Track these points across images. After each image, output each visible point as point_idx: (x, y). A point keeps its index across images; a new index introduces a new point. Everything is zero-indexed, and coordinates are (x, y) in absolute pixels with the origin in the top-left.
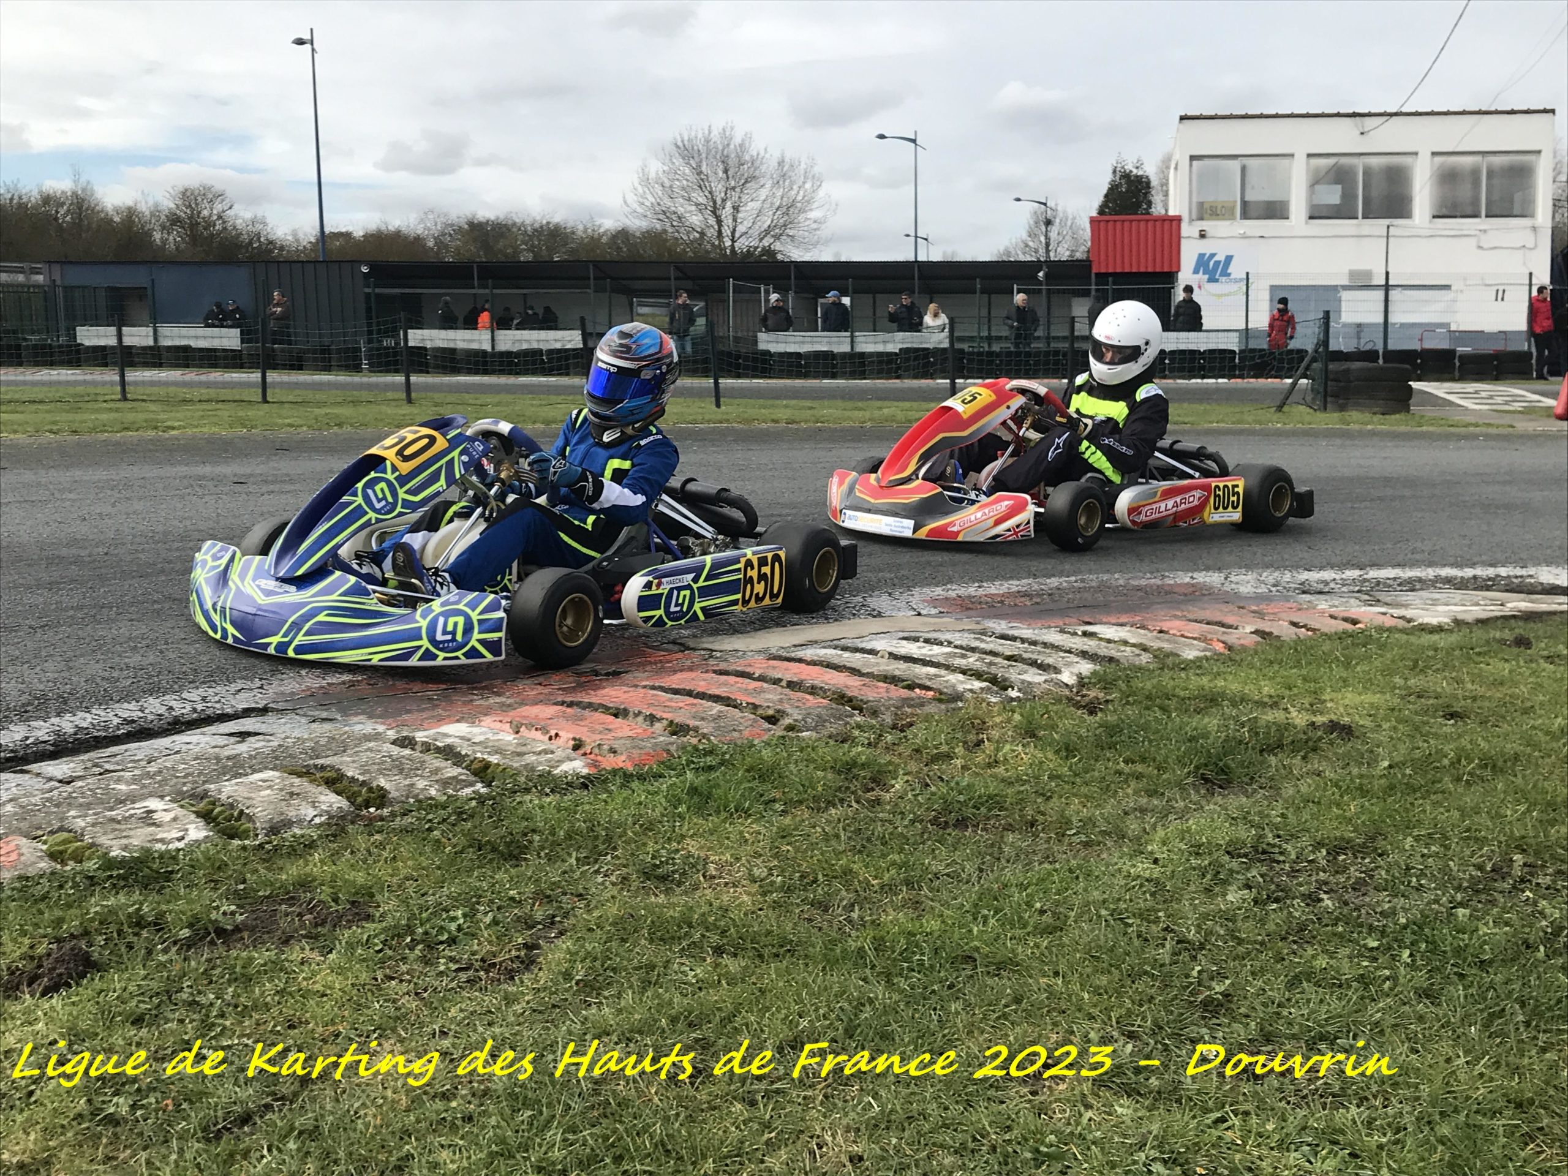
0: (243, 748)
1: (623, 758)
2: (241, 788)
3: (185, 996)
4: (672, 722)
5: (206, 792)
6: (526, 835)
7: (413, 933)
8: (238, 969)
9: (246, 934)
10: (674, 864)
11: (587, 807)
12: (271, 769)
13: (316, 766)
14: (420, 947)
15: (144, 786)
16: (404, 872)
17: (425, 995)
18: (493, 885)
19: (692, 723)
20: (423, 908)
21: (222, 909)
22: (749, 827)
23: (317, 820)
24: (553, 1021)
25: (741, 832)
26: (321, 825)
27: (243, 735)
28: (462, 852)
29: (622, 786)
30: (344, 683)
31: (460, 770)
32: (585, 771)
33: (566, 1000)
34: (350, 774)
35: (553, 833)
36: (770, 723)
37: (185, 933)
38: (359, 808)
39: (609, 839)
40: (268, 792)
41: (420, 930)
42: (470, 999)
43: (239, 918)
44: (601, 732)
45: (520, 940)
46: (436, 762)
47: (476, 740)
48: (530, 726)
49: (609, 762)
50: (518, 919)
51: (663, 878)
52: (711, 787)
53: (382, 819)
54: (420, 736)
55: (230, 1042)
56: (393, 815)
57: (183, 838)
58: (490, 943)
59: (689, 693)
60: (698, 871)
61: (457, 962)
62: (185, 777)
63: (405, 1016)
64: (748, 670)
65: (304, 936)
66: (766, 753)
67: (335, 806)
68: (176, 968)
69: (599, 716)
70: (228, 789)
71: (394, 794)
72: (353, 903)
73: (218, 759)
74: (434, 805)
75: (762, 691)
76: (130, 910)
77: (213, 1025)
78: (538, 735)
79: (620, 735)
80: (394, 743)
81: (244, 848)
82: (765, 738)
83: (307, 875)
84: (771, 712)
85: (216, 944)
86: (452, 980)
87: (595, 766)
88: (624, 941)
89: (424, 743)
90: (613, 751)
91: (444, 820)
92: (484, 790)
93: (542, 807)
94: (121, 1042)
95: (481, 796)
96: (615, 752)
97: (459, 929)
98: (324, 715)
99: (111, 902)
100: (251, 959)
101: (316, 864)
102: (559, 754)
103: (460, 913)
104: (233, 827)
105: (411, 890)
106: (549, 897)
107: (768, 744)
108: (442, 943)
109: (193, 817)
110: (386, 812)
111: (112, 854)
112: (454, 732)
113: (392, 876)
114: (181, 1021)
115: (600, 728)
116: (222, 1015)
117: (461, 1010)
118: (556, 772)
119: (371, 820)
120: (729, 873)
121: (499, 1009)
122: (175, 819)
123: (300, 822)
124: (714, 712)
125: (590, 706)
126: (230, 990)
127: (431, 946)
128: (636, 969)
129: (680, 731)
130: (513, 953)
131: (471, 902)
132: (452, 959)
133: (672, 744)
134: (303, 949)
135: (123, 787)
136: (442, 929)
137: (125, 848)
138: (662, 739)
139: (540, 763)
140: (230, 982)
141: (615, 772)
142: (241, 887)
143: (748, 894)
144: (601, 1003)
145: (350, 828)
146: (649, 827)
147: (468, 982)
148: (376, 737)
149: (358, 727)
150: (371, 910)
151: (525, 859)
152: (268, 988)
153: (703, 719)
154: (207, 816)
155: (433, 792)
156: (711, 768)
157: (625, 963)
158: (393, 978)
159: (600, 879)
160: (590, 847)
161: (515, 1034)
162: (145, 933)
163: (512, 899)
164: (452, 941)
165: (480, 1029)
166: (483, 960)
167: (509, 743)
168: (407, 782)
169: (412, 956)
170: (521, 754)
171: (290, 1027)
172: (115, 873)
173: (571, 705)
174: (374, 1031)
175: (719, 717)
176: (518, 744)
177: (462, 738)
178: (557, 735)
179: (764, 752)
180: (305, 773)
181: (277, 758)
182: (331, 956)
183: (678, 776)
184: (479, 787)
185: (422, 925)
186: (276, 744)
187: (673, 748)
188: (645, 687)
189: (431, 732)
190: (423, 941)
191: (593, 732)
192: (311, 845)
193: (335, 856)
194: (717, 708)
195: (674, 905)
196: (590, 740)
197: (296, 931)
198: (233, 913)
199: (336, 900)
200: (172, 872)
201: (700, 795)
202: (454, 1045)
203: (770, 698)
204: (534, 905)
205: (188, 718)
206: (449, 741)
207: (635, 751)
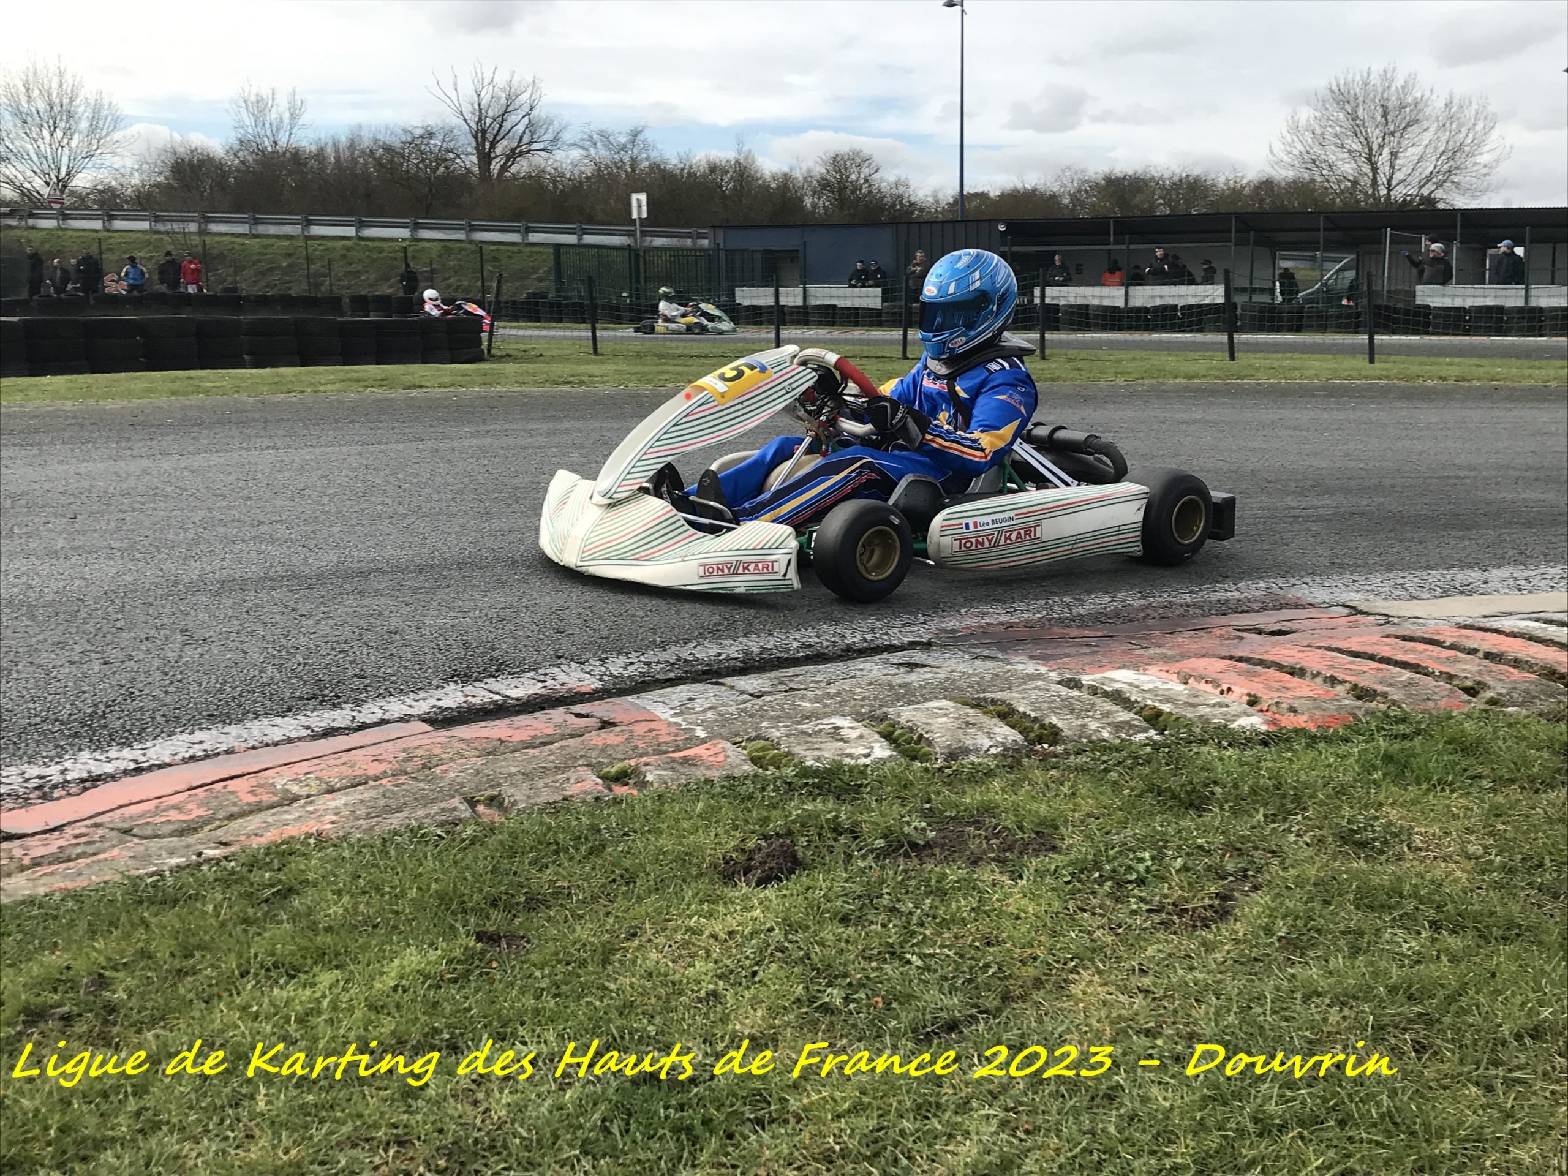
0: (913, 678)
1: (1305, 718)
2: (918, 714)
3: (885, 902)
4: (1356, 685)
5: (886, 715)
6: (1207, 785)
7: (1100, 869)
8: (933, 882)
9: (937, 851)
10: (1374, 832)
11: (1270, 764)
12: (945, 698)
13: (985, 699)
14: (1109, 883)
15: (825, 706)
16: (1086, 809)
17: (1120, 931)
18: (1179, 832)
19: (1380, 688)
20: (1109, 846)
21: (914, 824)
22: (1457, 802)
23: (993, 751)
24: (1256, 974)
25: (1448, 806)
26: (996, 756)
27: (912, 666)
28: (1140, 796)
29: (1308, 746)
30: (1002, 624)
31: (1132, 715)
32: (1264, 728)
33: (1268, 955)
34: (1021, 709)
35: (1236, 786)
36: (1469, 695)
37: (880, 843)
38: (1032, 743)
39: (1297, 799)
40: (945, 719)
41: (1108, 867)
42: (1166, 941)
43: (931, 835)
44: (1278, 690)
45: (1212, 889)
46: (1108, 706)
47: (1146, 687)
48: (1200, 678)
49: (1289, 722)
50: (1209, 868)
51: (1362, 845)
52: (1408, 756)
53: (1056, 756)
54: (1086, 679)
55: (931, 951)
56: (1067, 752)
57: (867, 756)
58: (1181, 888)
59: (1371, 657)
60: (1402, 842)
61: (1147, 903)
62: (863, 699)
63: (1101, 948)
64: (1436, 637)
65: (993, 860)
66: (1469, 726)
67: (1010, 739)
68: (876, 873)
69: (1272, 671)
70: (906, 714)
71: (1067, 732)
72: (1037, 833)
73: (890, 685)
74: (1106, 748)
75: (1457, 660)
76: (829, 816)
77: (913, 934)
78: (1209, 688)
79: (1299, 694)
80: (1059, 683)
81: (926, 770)
82: (1466, 710)
83: (990, 801)
84: (1469, 683)
85: (909, 857)
86: (1145, 921)
87: (1275, 724)
88: (1327, 903)
89: (1090, 687)
90: (1293, 710)
91: (1120, 763)
92: (1157, 738)
93: (1221, 759)
94: (831, 937)
95: (1155, 743)
96: (1295, 711)
97: (1148, 870)
98: (986, 653)
99: (809, 807)
100: (945, 875)
101: (996, 791)
102: (1234, 709)
103: (1147, 855)
104: (914, 750)
105: (1094, 827)
106: (1239, 850)
107: (1468, 716)
108: (1130, 882)
109: (877, 736)
110: (1059, 749)
111: (809, 763)
112: (1121, 678)
113: (1074, 811)
114: (884, 926)
115: (1277, 685)
116: (922, 924)
117: (1159, 951)
118: (1234, 725)
119: (1045, 757)
120: (1438, 846)
121: (1198, 955)
122: (861, 737)
123: (977, 750)
124: (1403, 678)
125: (1261, 663)
126: (928, 901)
127: (1120, 885)
128: (1343, 933)
129: (1366, 695)
130: (1207, 901)
131: (1159, 845)
132: (1142, 900)
133: (1360, 708)
134: (993, 871)
135: (808, 705)
136: (1129, 869)
137: (818, 759)
138: (1347, 702)
139: (1215, 716)
140: (928, 894)
141: (1297, 731)
142: (927, 806)
143: (1463, 871)
144: (1307, 963)
145: (1025, 761)
146: (1341, 791)
147: (1162, 923)
148: (1039, 676)
149: (1020, 667)
150: (1058, 843)
151: (1211, 811)
152: (963, 904)
153: (1391, 685)
154: (888, 736)
155: (1105, 734)
156: (1405, 737)
157: (1331, 926)
158: (1085, 911)
159: (1292, 838)
160: (1278, 804)
161: (1219, 982)
162: (842, 839)
163: (1201, 847)
164: (1141, 882)
165: (1181, 972)
166: (1174, 904)
167: (1180, 694)
168: (1080, 722)
169: (1101, 892)
170: (1194, 706)
171: (988, 944)
172: (810, 781)
173: (1240, 660)
174: (1072, 959)
175: (1409, 684)
176: (1190, 696)
177: (1130, 684)
178: (1229, 689)
179: (1466, 725)
180: (977, 705)
181: (945, 690)
182: (1021, 883)
183: (1367, 742)
184: (1152, 733)
185: (1108, 862)
186: (942, 676)
187: (1360, 713)
188: (1319, 648)
189: (1098, 676)
190: (1111, 878)
191: (1269, 689)
192: (989, 774)
193: (1015, 786)
194: (1406, 675)
195: (1378, 873)
196: (1267, 697)
197: (984, 852)
198: (923, 830)
199: (1021, 828)
200: (860, 786)
201: (1396, 763)
202: (1155, 984)
203: (1468, 668)
204: (1224, 855)
205: (859, 646)
206: (1117, 686)
207: (1318, 713)
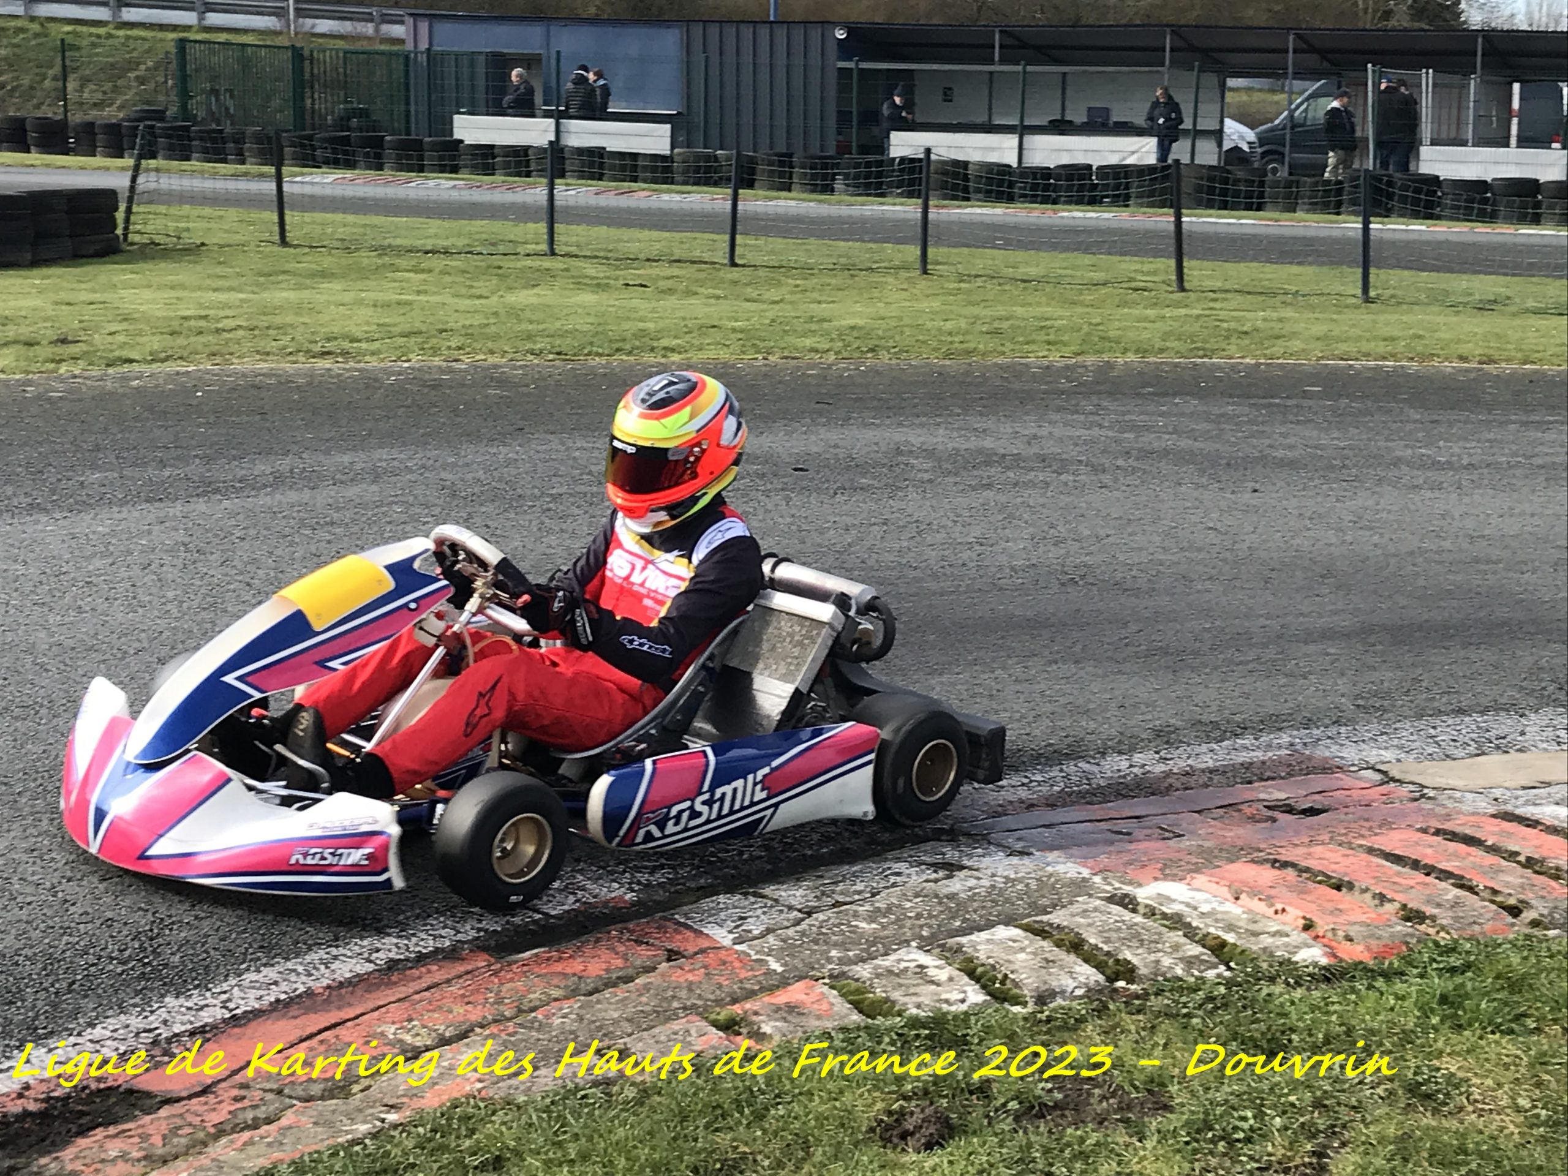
0: (958, 886)
2: (994, 947)
4: (1404, 904)
5: (957, 945)
7: (1212, 1129)
8: (1077, 1146)
9: (1066, 1112)
10: (1437, 1083)
11: (1336, 1007)
12: (1008, 922)
13: (1049, 925)
14: (1222, 1143)
15: (883, 927)
18: (1273, 1088)
19: (1429, 910)
22: (1507, 1049)
23: (1079, 992)
25: (1499, 1054)
26: (1081, 997)
27: (948, 868)
29: (1368, 985)
31: (1199, 947)
32: (1324, 961)
34: (1092, 941)
36: (1513, 916)
37: (1013, 1104)
38: (1111, 980)
40: (1023, 955)
41: (1217, 1127)
43: (1058, 1096)
44: (1330, 912)
45: (1309, 1148)
46: (1171, 934)
47: (1203, 909)
48: (1254, 893)
49: (1348, 952)
50: (1303, 1126)
51: (1428, 1097)
52: (1460, 995)
53: (1137, 997)
54: (1139, 895)
56: (1146, 992)
57: (963, 1001)
58: (1283, 1146)
59: (1415, 865)
60: (1461, 1093)
61: (1258, 1161)
62: (917, 918)
64: (1477, 834)
65: (1118, 1121)
66: (1514, 958)
67: (1093, 979)
69: (1320, 888)
70: (980, 947)
71: (1143, 971)
72: (1149, 1091)
74: (1183, 987)
75: (1499, 870)
78: (1263, 908)
79: (1352, 918)
80: (1113, 900)
81: (1023, 1016)
82: (1510, 936)
84: (1512, 901)
85: (1044, 1118)
87: (1334, 956)
88: (1406, 1161)
89: (1147, 906)
90: (1349, 938)
91: (1200, 1006)
93: (1293, 1002)
95: (1226, 981)
96: (1351, 940)
97: (1252, 1129)
100: (1082, 1138)
102: (1293, 936)
103: (1249, 1114)
104: (1002, 991)
106: (1326, 1106)
107: (1513, 945)
108: (1239, 1141)
109: (963, 976)
110: (1138, 988)
111: (913, 1012)
112: (1176, 895)
115: (1330, 906)
118: (1296, 959)
119: (1127, 996)
120: (1492, 1098)
122: (951, 979)
123: (1063, 992)
124: (1450, 897)
125: (1308, 871)
126: (1077, 1165)
127: (1231, 1144)
129: (1415, 918)
130: (1306, 1159)
131: (1257, 1103)
132: (1255, 1159)
133: (1412, 935)
134: (1121, 1133)
135: (866, 926)
136: (1236, 1128)
137: (919, 1007)
138: (1398, 926)
139: (1277, 947)
140: (1074, 1157)
141: (1356, 966)
143: (1514, 1124)
145: (1112, 1005)
146: (1404, 1038)
149: (1060, 869)
150: (1170, 1102)
153: (1439, 905)
154: (971, 974)
155: (1179, 971)
156: (1455, 971)
158: (1209, 1171)
159: (1369, 1092)
164: (1248, 1140)
166: (1281, 1163)
167: (1238, 917)
168: (1152, 957)
169: (1217, 1152)
170: (1255, 934)
172: (920, 1032)
173: (1287, 867)
175: (1456, 904)
176: (1246, 918)
177: (1188, 905)
178: (1284, 910)
179: (1511, 956)
180: (1045, 933)
182: (1148, 1143)
183: (1422, 976)
184: (1221, 968)
185: (1217, 1121)
186: (986, 883)
187: (1411, 940)
188: (1361, 847)
189: (1151, 891)
190: (1223, 1138)
191: (1321, 910)
192: (1082, 1020)
193: (1111, 1035)
194: (1450, 890)
195: (1446, 1130)
196: (1323, 926)
197: (1108, 1112)
199: (1133, 1086)
201: (1451, 1005)
203: (1509, 880)
204: (1313, 1112)
206: (1174, 906)
207: (1373, 943)
